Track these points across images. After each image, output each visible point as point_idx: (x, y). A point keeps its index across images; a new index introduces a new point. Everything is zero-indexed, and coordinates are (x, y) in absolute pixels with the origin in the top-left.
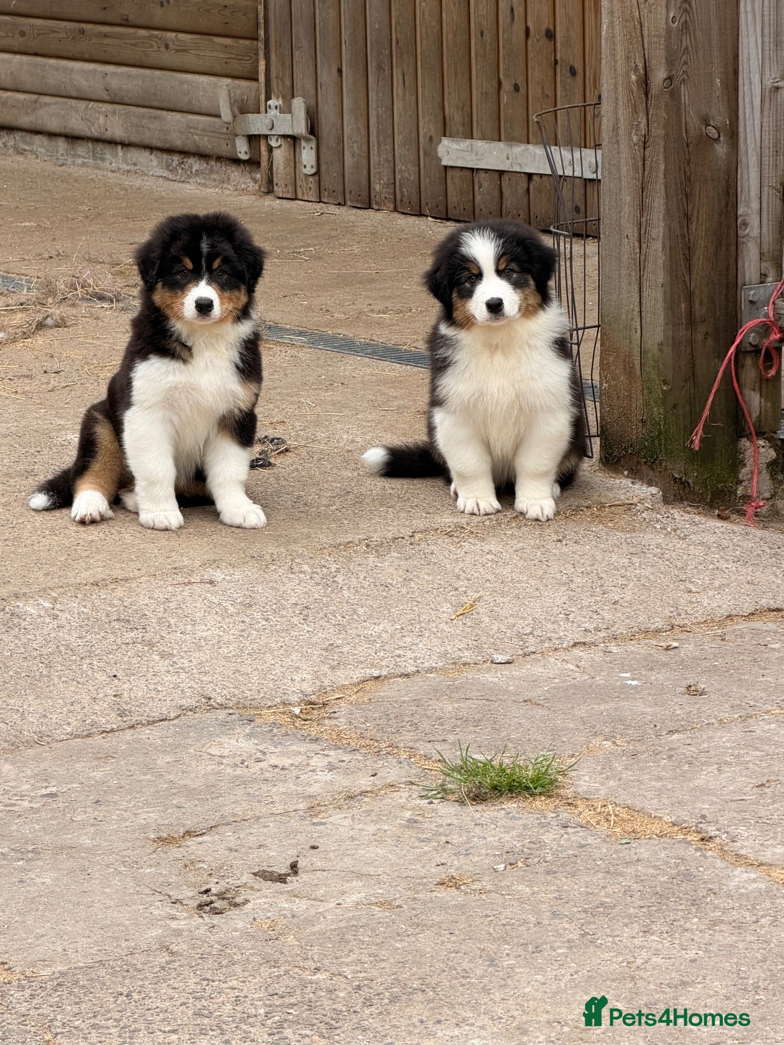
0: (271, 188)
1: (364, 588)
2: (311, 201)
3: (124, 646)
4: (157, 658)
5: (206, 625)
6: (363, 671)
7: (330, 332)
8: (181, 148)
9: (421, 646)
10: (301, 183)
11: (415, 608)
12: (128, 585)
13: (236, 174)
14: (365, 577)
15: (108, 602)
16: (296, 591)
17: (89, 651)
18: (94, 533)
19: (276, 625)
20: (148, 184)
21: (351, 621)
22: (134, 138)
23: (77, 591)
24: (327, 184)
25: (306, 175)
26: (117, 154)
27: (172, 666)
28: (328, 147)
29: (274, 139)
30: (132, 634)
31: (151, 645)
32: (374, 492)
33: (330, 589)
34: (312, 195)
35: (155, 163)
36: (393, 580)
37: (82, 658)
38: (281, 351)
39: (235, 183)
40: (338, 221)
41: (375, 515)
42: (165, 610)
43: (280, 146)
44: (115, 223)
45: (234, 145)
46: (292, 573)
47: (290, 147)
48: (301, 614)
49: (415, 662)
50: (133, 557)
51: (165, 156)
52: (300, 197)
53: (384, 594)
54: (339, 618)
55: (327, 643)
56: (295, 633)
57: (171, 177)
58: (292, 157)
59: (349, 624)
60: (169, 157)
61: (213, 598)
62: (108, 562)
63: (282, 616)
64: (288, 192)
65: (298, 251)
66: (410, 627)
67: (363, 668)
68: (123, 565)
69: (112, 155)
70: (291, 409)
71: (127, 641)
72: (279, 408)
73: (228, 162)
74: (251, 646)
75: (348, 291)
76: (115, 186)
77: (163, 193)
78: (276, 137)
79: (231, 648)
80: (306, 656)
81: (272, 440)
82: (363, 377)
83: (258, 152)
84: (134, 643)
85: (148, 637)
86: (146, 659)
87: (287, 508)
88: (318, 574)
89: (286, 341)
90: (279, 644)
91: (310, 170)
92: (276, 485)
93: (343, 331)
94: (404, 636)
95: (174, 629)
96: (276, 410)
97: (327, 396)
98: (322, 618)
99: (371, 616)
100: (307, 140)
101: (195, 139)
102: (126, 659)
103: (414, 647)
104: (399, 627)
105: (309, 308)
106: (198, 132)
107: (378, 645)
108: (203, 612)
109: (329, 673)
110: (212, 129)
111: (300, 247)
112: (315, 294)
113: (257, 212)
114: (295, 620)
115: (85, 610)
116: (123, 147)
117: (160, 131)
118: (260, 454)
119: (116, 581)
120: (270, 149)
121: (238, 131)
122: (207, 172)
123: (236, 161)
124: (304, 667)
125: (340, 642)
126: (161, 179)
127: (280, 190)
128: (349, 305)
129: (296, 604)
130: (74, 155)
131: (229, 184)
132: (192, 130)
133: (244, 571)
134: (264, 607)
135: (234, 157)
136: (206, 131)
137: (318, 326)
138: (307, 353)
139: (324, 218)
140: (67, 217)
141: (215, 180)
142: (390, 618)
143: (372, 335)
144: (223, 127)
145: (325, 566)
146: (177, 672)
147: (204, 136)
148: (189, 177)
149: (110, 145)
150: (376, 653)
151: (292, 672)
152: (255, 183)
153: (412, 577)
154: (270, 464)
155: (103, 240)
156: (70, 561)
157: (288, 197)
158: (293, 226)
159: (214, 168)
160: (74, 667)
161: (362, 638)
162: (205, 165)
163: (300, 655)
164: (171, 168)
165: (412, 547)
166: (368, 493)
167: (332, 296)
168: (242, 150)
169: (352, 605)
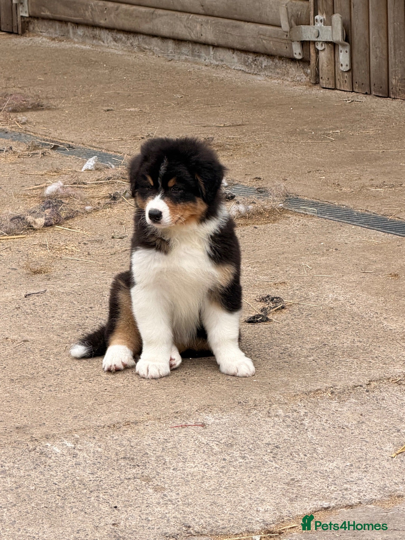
0: (318, 80)
1: (325, 430)
2: (346, 91)
3: (126, 481)
4: (151, 491)
5: (194, 463)
6: (315, 503)
7: (337, 204)
8: (254, 50)
9: (365, 480)
10: (339, 77)
11: (364, 448)
12: (136, 428)
13: (293, 69)
14: (327, 420)
15: (118, 442)
16: (270, 432)
17: (98, 485)
18: (120, 380)
19: (250, 462)
20: (230, 76)
21: (311, 459)
22: (221, 42)
23: (96, 433)
24: (358, 78)
25: (342, 71)
26: (209, 53)
27: (163, 498)
28: (358, 51)
29: (320, 44)
30: (134, 471)
31: (148, 480)
32: (345, 344)
33: (297, 430)
34: (347, 87)
35: (236, 60)
36: (349, 422)
37: (91, 492)
38: (295, 220)
39: (292, 76)
40: (363, 107)
41: (342, 365)
42: (163, 449)
43: (324, 50)
44: (197, 108)
45: (291, 48)
46: (269, 416)
47: (331, 50)
48: (271, 452)
49: (359, 494)
50: (145, 402)
51: (243, 55)
52: (338, 88)
53: (340, 435)
54: (302, 456)
55: (290, 478)
56: (265, 470)
57: (247, 70)
58: (333, 58)
59: (309, 462)
60: (246, 56)
61: (203, 439)
62: (125, 406)
63: (256, 455)
64: (330, 84)
65: (328, 133)
66: (357, 464)
67: (315, 500)
68: (137, 410)
69: (206, 54)
70: (293, 271)
71: (129, 476)
72: (283, 270)
73: (287, 60)
74: (228, 481)
75: (358, 167)
76: (206, 77)
77: (239, 84)
78: (321, 43)
79: (212, 483)
80: (271, 490)
81: (272, 300)
82: (353, 243)
83: (308, 53)
84: (135, 478)
85: (146, 473)
86: (142, 492)
87: (274, 359)
88: (289, 417)
89: (302, 212)
90: (251, 479)
91: (345, 68)
92: (269, 338)
93: (346, 203)
94: (352, 472)
95: (169, 465)
96: (281, 272)
97: (322, 260)
98: (288, 456)
99: (327, 454)
100: (343, 46)
101: (263, 43)
102: (126, 492)
103: (359, 482)
104: (348, 464)
105: (326, 183)
106: (266, 38)
107: (330, 480)
108: (193, 451)
109: (288, 505)
110: (276, 36)
111: (330, 129)
112: (332, 171)
113: (305, 100)
114: (266, 458)
115: (100, 450)
116: (213, 48)
117: (239, 36)
118: (262, 311)
119: (128, 424)
120: (317, 52)
121: (294, 38)
122: (273, 67)
123: (293, 60)
124: (268, 500)
125: (300, 477)
126: (240, 72)
127: (324, 82)
128: (356, 180)
129: (269, 444)
130: (179, 53)
131: (288, 76)
132: (262, 37)
133: (231, 415)
134: (242, 447)
135: (291, 56)
136: (272, 37)
137: (328, 198)
138: (315, 222)
139: (353, 105)
140: (163, 103)
141: (278, 73)
142: (343, 456)
143: (367, 206)
144: (284, 34)
145: (296, 411)
146: (166, 504)
147: (270, 41)
148: (260, 71)
149: (204, 46)
150: (328, 487)
151: (257, 504)
152: (307, 76)
153: (364, 420)
154: (267, 320)
155: (185, 122)
156: (96, 405)
157: (330, 87)
158: (328, 112)
159: (278, 64)
160: (84, 499)
161: (318, 473)
162: (271, 62)
163: (266, 488)
164: (247, 64)
165: (367, 393)
166: (341, 345)
167: (344, 172)
168: (297, 52)
169: (314, 444)
